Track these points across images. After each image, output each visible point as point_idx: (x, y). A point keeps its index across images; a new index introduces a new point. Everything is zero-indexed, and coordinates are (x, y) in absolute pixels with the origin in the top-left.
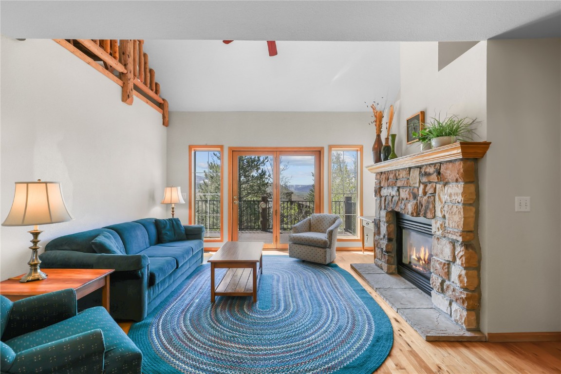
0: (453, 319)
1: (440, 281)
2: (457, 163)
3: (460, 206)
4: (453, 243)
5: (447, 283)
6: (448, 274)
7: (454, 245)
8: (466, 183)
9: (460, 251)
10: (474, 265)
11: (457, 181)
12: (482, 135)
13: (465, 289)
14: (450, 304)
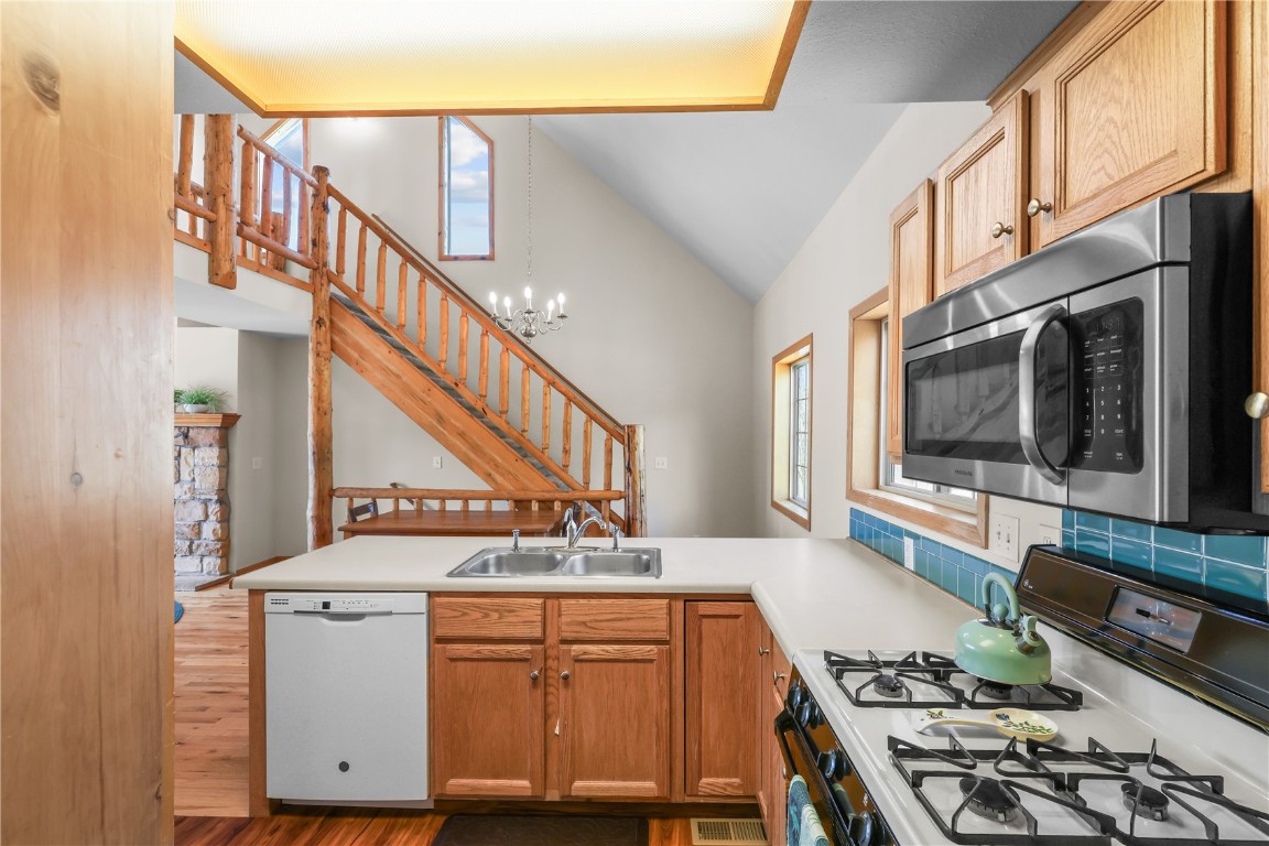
0: (205, 572)
1: (188, 543)
2: (212, 431)
3: (215, 468)
4: (206, 503)
5: (196, 542)
6: (199, 534)
7: (206, 505)
8: (220, 448)
9: (214, 508)
10: (225, 519)
11: (210, 446)
12: (233, 407)
13: (219, 540)
14: (201, 561)
